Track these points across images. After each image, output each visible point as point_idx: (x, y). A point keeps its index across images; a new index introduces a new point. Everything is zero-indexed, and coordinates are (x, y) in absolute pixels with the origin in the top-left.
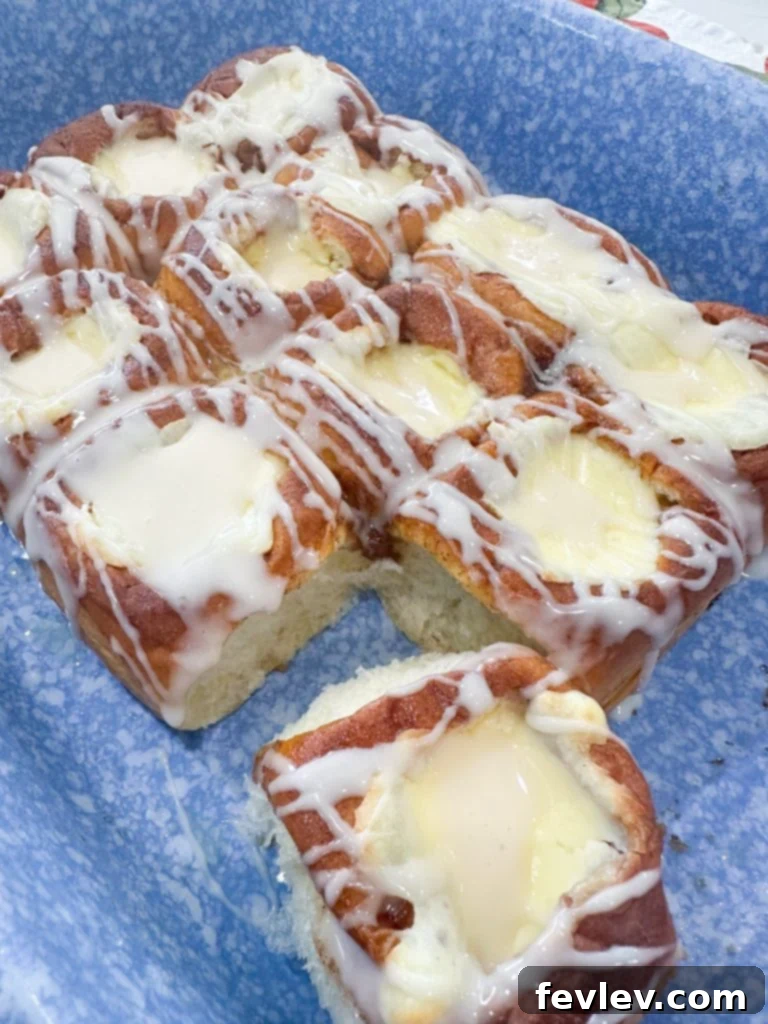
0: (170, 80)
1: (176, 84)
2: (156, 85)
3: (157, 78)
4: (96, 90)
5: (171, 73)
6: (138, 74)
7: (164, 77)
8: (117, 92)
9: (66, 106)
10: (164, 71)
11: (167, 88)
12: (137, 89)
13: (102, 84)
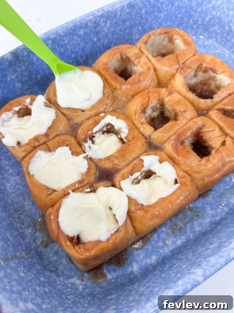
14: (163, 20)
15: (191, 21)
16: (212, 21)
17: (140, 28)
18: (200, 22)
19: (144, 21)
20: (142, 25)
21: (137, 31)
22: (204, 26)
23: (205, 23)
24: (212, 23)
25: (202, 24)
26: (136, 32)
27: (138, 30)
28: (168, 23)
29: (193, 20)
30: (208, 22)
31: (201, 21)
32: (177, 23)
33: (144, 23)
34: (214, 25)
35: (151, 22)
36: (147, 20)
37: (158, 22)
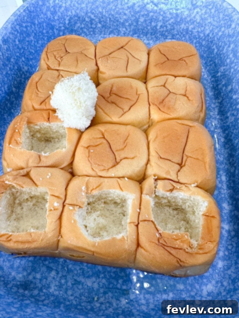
0: (162, 29)
1: (163, 31)
2: (157, 29)
3: (158, 27)
4: (140, 23)
5: (163, 28)
6: (153, 24)
7: (160, 28)
8: (145, 26)
9: (129, 24)
10: (161, 26)
11: (160, 32)
12: (151, 28)
13: (142, 22)
14: (35, 42)
15: (55, 31)
16: (72, 21)
17: (23, 59)
18: (63, 28)
19: (22, 50)
20: (23, 55)
21: (23, 63)
22: (68, 29)
23: (67, 26)
24: (73, 23)
25: (66, 28)
26: (23, 65)
27: (23, 61)
28: (40, 42)
29: (57, 29)
30: (68, 24)
31: (63, 26)
32: (46, 39)
33: (23, 52)
34: (76, 23)
35: (28, 48)
36: (24, 49)
37: (32, 46)
